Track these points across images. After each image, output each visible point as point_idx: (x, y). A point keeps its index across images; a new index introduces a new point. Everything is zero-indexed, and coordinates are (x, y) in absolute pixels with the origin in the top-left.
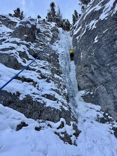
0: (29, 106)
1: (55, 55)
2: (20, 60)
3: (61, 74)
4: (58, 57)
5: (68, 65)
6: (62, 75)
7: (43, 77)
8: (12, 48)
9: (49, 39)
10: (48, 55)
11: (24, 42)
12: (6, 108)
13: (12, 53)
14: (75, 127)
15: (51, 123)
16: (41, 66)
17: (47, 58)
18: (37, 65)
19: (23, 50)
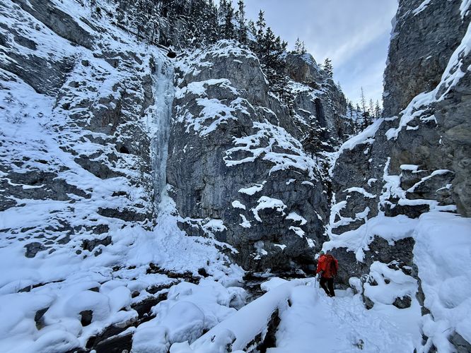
0: (126, 215)
1: (146, 143)
2: (110, 166)
3: (151, 170)
4: (149, 145)
5: (160, 153)
6: (151, 172)
7: (133, 183)
8: (101, 152)
9: (138, 108)
10: (137, 143)
11: (111, 137)
12: (114, 218)
13: (103, 161)
14: (154, 222)
15: (140, 222)
16: (130, 167)
17: (136, 151)
18: (126, 166)
19: (111, 152)
